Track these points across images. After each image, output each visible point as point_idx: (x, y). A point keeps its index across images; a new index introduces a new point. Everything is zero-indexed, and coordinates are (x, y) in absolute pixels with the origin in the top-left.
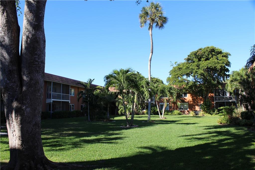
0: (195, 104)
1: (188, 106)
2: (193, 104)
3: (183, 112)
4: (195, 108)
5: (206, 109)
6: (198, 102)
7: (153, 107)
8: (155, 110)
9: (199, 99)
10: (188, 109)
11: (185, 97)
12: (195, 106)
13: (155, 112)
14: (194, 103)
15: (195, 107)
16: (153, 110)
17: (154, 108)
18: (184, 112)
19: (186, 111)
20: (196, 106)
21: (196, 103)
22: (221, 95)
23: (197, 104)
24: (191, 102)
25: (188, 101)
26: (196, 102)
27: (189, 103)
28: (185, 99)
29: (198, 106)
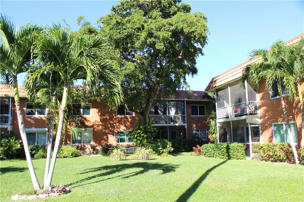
0: (107, 131)
1: (92, 135)
2: (102, 130)
3: (80, 149)
4: (107, 140)
5: (145, 141)
6: (114, 127)
7: (7, 138)
8: (10, 147)
9: (116, 119)
10: (93, 143)
11: (85, 116)
12: (106, 134)
13: (12, 152)
14: (106, 129)
15: (108, 138)
16: (5, 146)
17: (9, 141)
18: (83, 149)
19: (89, 147)
20: (109, 136)
21: (108, 128)
22: (159, 112)
23: (111, 131)
24: (98, 126)
25: (93, 125)
26: (109, 126)
27: (94, 129)
28: (85, 119)
29: (113, 135)
